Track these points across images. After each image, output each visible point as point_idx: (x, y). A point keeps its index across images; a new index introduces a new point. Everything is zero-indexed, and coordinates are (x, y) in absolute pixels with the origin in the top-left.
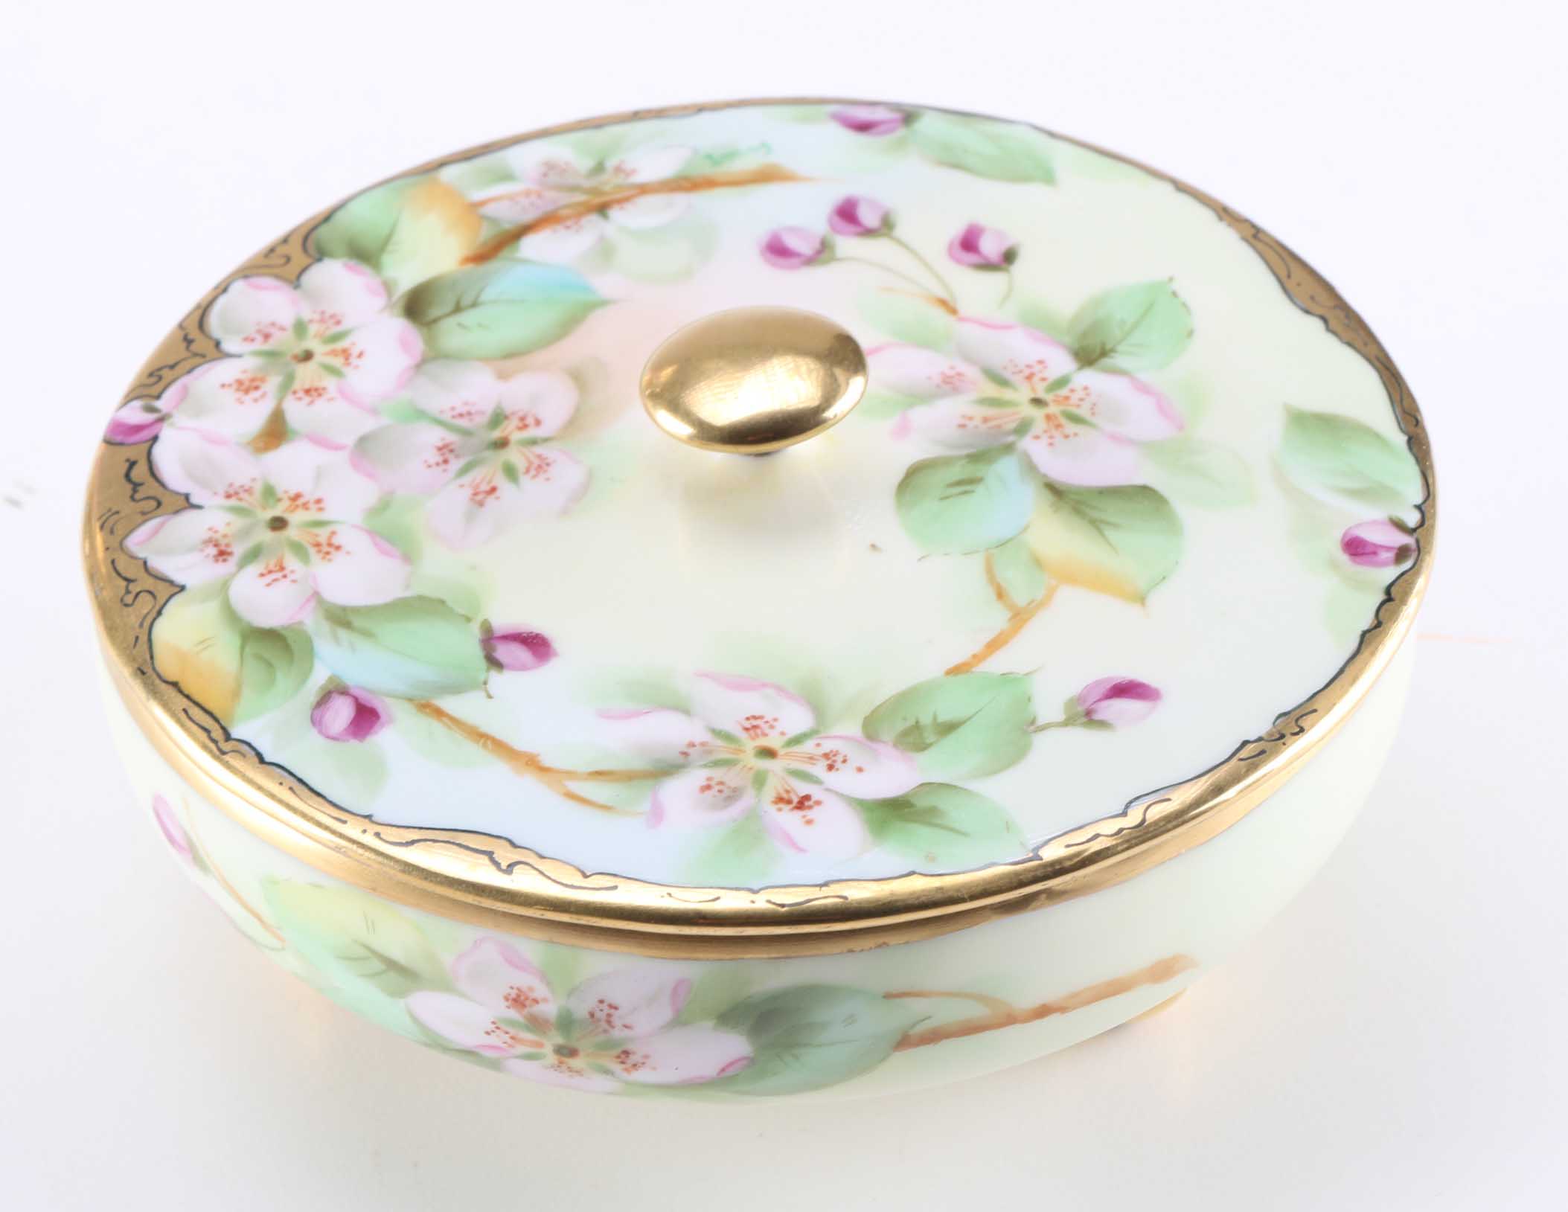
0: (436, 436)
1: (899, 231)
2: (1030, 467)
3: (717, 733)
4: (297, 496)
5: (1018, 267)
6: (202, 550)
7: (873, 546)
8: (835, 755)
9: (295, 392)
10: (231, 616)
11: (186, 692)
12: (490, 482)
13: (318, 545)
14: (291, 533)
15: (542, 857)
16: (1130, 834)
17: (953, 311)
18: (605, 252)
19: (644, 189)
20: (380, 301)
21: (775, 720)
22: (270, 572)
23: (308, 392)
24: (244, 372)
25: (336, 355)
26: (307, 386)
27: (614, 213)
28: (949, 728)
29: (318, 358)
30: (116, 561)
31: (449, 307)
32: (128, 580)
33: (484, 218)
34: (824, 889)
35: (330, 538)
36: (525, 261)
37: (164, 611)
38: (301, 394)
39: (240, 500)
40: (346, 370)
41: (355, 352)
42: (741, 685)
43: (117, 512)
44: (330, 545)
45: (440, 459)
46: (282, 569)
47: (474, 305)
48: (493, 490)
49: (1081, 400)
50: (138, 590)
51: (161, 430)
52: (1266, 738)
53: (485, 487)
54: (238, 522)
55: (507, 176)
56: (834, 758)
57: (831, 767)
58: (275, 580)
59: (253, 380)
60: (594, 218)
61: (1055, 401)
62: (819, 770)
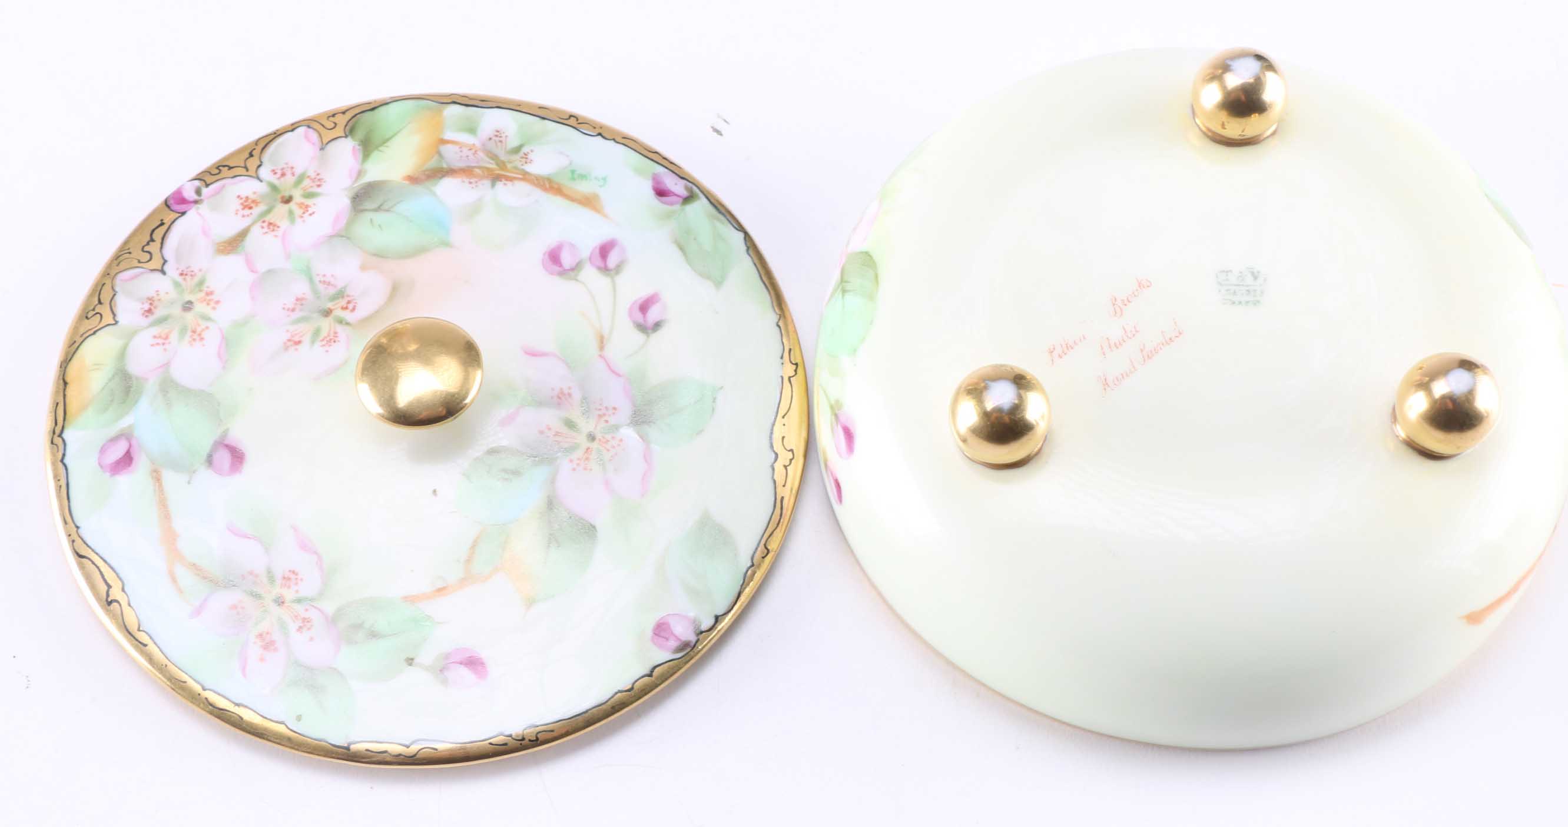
0: (302, 288)
1: (620, 279)
2: (553, 481)
3: (269, 572)
4: (211, 293)
5: (655, 337)
6: (143, 303)
7: (435, 491)
8: (308, 622)
9: (264, 222)
10: (122, 355)
11: (66, 393)
12: (301, 337)
13: (194, 332)
14: (189, 316)
15: (129, 605)
16: (403, 759)
17: (602, 347)
18: (473, 210)
19: (526, 177)
20: (347, 182)
21: (302, 580)
22: (160, 337)
23: (270, 224)
24: (255, 193)
25: (301, 207)
26: (271, 221)
27: (500, 185)
28: (374, 635)
29: (292, 205)
30: (105, 285)
31: (374, 206)
32: (100, 302)
33: (439, 153)
34: (237, 707)
35: (203, 330)
36: (434, 194)
37: (98, 334)
38: (265, 225)
39: (185, 279)
40: (298, 221)
41: (310, 211)
42: (305, 546)
43: (130, 253)
44: (200, 335)
45: (291, 306)
46: (167, 338)
47: (387, 211)
48: (299, 342)
49: (614, 447)
50: (98, 311)
51: (190, 209)
52: (513, 737)
53: (297, 339)
54: (173, 294)
55: (472, 130)
56: (306, 623)
57: (300, 629)
58: (158, 344)
59: (253, 201)
60: (487, 183)
61: (600, 440)
62: (293, 627)
